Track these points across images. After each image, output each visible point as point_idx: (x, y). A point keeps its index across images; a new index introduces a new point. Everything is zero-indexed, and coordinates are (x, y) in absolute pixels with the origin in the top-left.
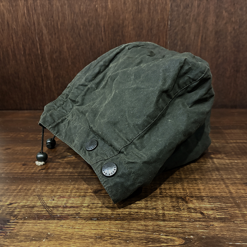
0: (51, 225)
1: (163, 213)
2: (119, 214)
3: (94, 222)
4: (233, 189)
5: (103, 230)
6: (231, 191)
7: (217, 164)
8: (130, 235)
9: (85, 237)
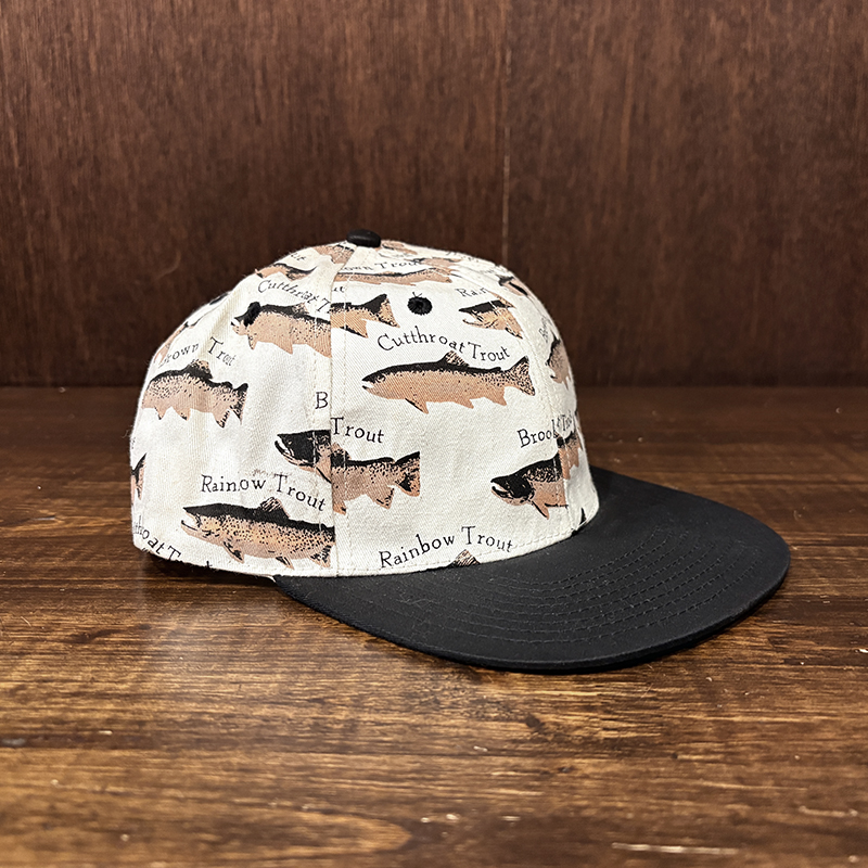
1: (352, 720)
2: (142, 723)
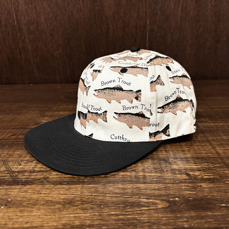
0: (13, 190)
1: (144, 175)
3: (64, 187)
4: (220, 150)
5: (73, 194)
6: (218, 152)
7: (202, 127)
8: (105, 199)
9: (52, 203)
